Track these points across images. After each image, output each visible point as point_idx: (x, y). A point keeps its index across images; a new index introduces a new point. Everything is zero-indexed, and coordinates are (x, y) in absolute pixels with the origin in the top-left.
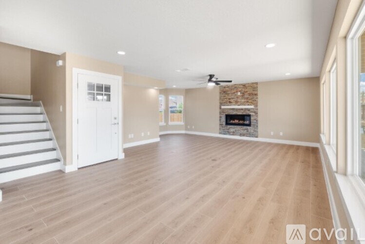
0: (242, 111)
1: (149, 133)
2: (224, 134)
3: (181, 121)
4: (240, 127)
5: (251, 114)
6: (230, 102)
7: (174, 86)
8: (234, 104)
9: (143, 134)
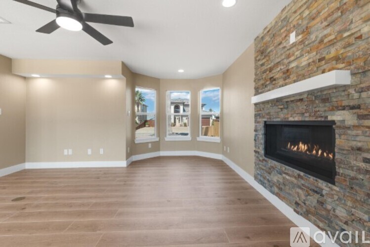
0: (302, 107)
1: (102, 151)
2: (262, 184)
3: (218, 136)
4: (297, 172)
5: (337, 117)
6: (272, 79)
7: (181, 71)
8: (281, 82)
9: (89, 152)
